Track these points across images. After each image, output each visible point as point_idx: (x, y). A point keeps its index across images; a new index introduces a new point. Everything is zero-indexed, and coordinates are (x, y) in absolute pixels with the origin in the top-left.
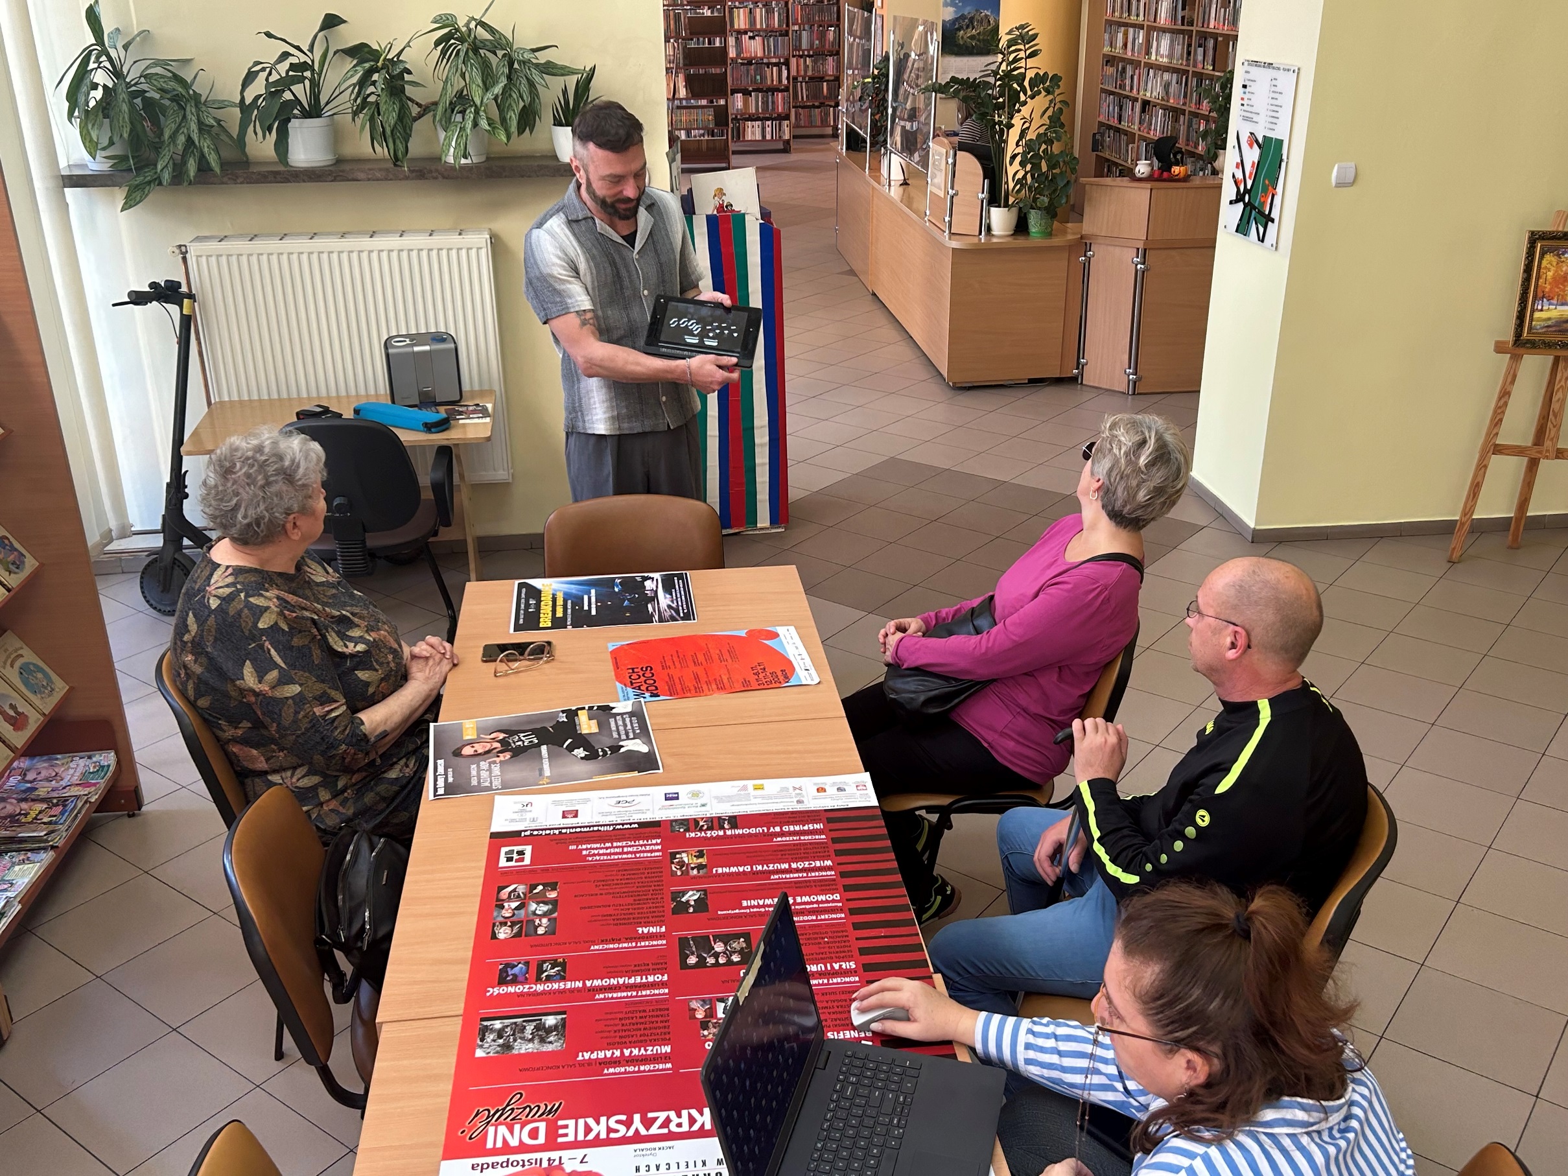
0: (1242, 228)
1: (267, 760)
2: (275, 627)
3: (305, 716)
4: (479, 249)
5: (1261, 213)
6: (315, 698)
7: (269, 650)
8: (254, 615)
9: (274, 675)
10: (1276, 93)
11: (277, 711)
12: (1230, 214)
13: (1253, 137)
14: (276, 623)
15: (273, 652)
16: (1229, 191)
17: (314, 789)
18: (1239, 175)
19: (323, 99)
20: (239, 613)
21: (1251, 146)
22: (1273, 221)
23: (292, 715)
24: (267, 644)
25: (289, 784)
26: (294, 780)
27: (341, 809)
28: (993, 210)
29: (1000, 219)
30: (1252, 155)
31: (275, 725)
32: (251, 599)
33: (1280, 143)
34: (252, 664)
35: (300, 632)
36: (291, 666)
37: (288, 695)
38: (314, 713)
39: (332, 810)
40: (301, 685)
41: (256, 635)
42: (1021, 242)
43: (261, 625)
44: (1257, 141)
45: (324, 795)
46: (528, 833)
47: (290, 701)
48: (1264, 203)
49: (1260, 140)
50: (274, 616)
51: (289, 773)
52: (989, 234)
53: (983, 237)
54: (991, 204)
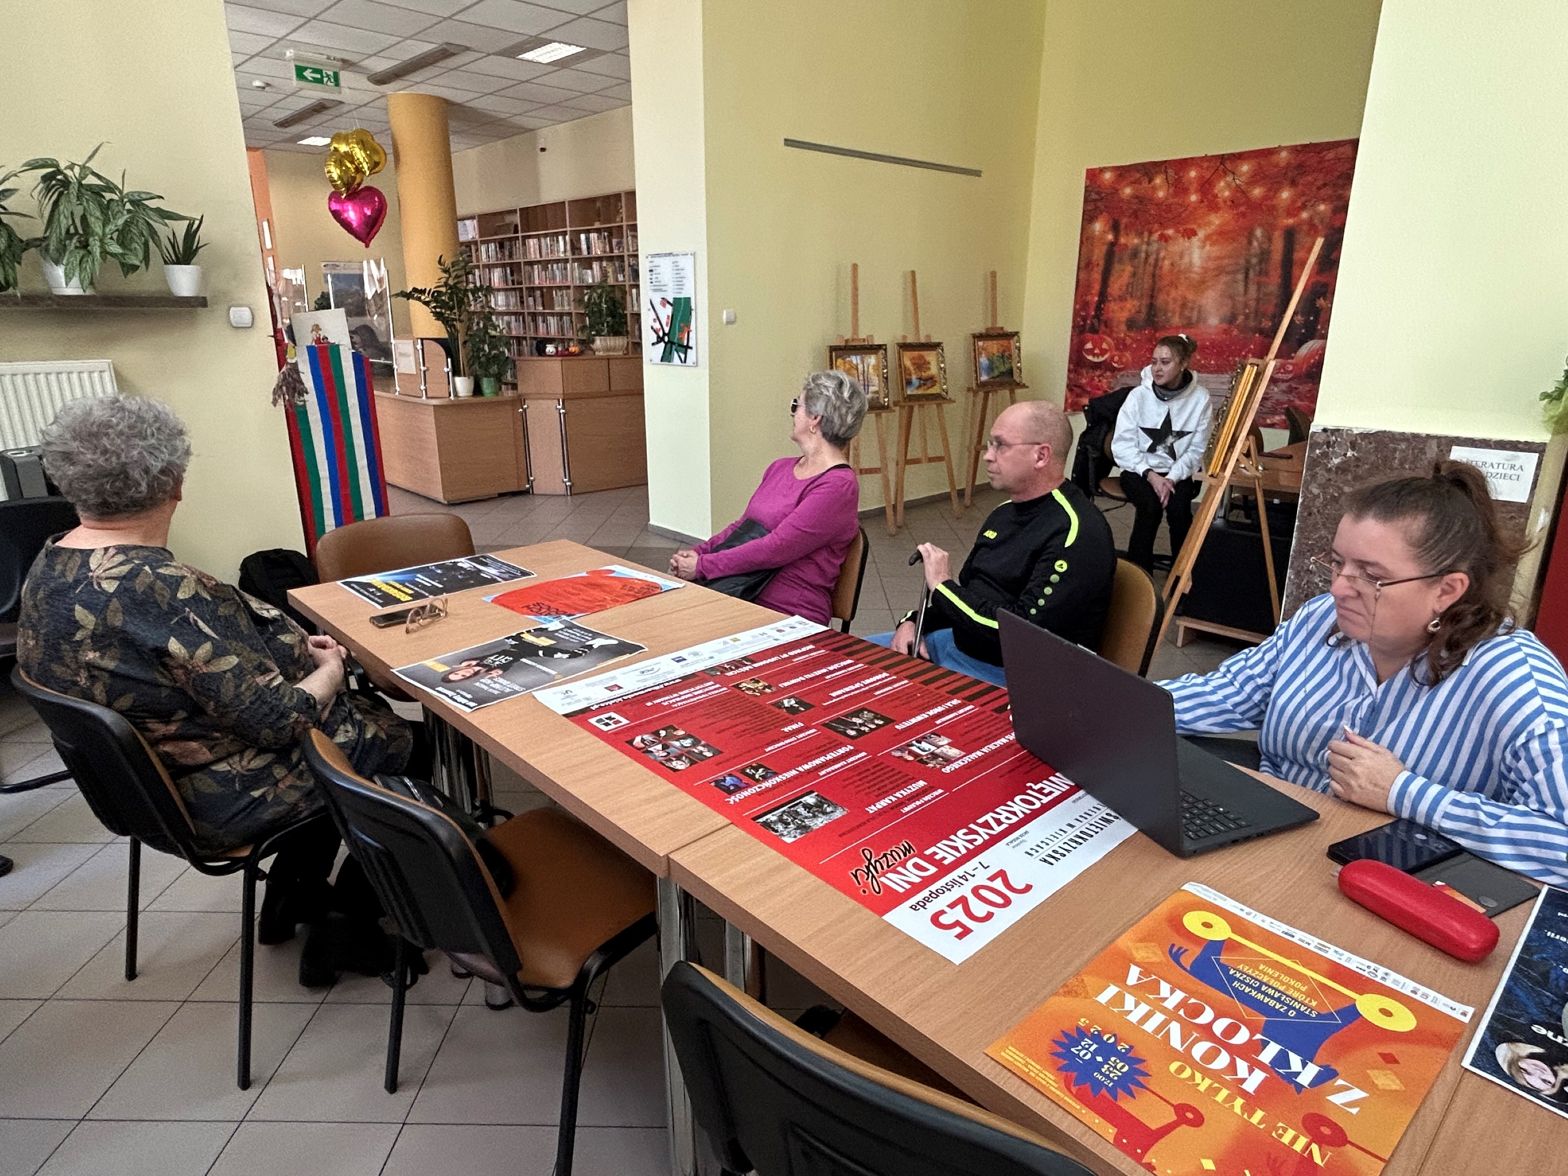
0: (666, 358)
1: (211, 749)
2: (196, 598)
3: (248, 689)
5: (682, 346)
6: (255, 669)
7: (196, 621)
8: (169, 585)
9: (208, 646)
10: (678, 270)
11: (214, 688)
12: (652, 352)
13: (665, 302)
14: (197, 593)
15: (201, 623)
16: (648, 337)
17: (268, 766)
18: (657, 326)
20: (151, 587)
21: (664, 306)
22: (691, 348)
23: (232, 689)
24: (192, 615)
25: (239, 768)
26: (244, 763)
27: (299, 783)
28: (457, 379)
29: (463, 385)
30: (666, 312)
31: (212, 703)
32: (161, 571)
33: (688, 300)
34: (177, 639)
35: (224, 601)
36: (225, 636)
37: (226, 668)
38: (257, 684)
39: (291, 787)
40: (238, 656)
41: (175, 608)
42: (478, 399)
43: (181, 595)
44: (669, 303)
45: (279, 772)
46: (597, 707)
47: (229, 675)
48: (682, 339)
49: (671, 301)
50: (193, 584)
51: (237, 758)
52: (456, 395)
53: (452, 397)
54: (455, 374)
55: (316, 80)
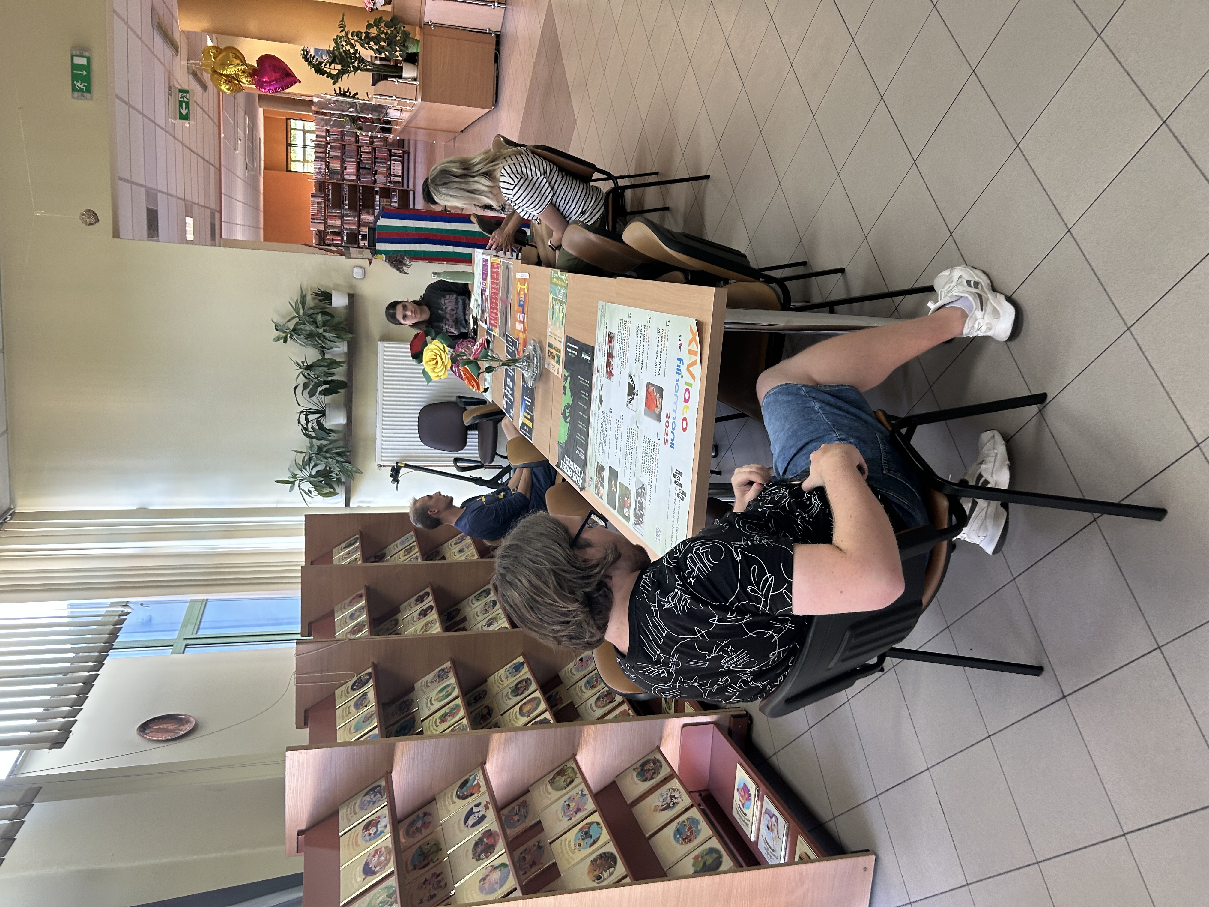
4: (384, 347)
28: (404, 75)
29: (409, 72)
42: (420, 60)
52: (415, 79)
53: (418, 83)
54: (400, 77)
55: (187, 107)
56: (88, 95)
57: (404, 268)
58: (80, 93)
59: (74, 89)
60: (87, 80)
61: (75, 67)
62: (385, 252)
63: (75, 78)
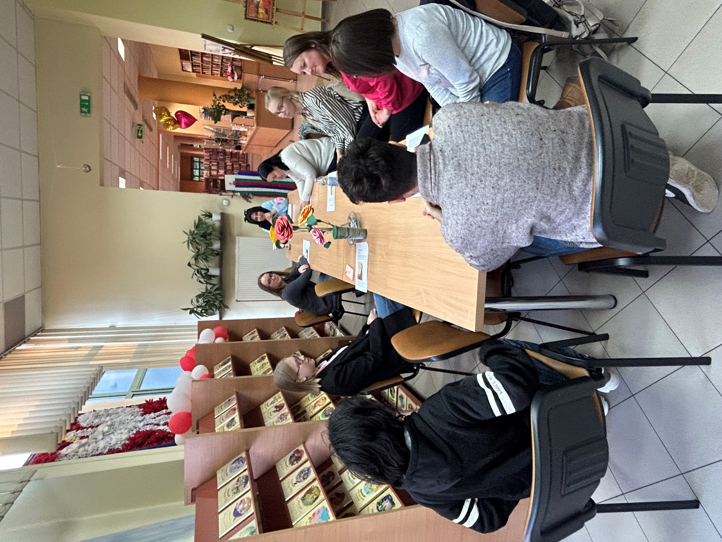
4: (240, 239)
10: (211, 44)
16: (237, 57)
18: (233, 54)
19: (205, 268)
29: (250, 114)
42: (256, 108)
53: (254, 118)
54: (246, 115)
55: (142, 133)
56: (88, 114)
57: (250, 200)
58: (84, 114)
59: (81, 111)
60: (88, 107)
61: (82, 101)
62: (240, 192)
63: (82, 106)
